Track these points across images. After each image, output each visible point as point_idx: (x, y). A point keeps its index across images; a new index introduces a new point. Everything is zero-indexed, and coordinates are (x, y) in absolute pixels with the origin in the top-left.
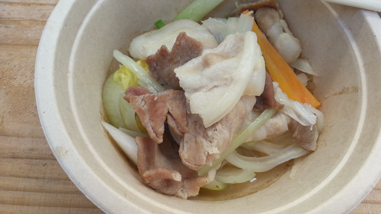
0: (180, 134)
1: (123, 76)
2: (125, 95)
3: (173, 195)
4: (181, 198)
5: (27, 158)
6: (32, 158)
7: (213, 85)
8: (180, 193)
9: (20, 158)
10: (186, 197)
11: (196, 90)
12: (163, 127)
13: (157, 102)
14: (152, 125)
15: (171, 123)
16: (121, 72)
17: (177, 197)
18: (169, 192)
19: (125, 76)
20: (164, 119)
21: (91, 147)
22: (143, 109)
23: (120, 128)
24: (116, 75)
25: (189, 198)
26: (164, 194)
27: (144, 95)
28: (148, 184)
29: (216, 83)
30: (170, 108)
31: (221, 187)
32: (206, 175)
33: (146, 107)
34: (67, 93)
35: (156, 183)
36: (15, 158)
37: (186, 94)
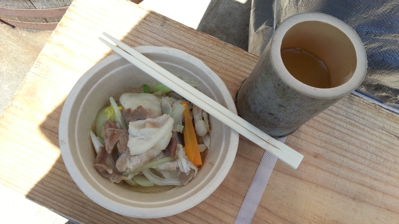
0: (120, 152)
1: (109, 112)
2: (104, 123)
3: (108, 179)
4: (111, 181)
5: (51, 131)
6: (53, 132)
7: (142, 138)
8: (111, 179)
9: (47, 129)
10: (113, 182)
11: (134, 136)
12: (113, 147)
13: (115, 134)
14: (108, 144)
15: (118, 146)
16: (109, 110)
17: (109, 180)
18: (105, 176)
19: (110, 113)
20: (115, 143)
21: (77, 144)
22: (107, 135)
23: (98, 137)
24: (107, 110)
25: (115, 183)
26: (103, 176)
27: (111, 128)
28: (97, 169)
29: (143, 137)
30: (120, 139)
31: (133, 184)
32: (127, 176)
33: (109, 135)
34: (77, 115)
35: (101, 170)
36: (45, 128)
37: (129, 136)
